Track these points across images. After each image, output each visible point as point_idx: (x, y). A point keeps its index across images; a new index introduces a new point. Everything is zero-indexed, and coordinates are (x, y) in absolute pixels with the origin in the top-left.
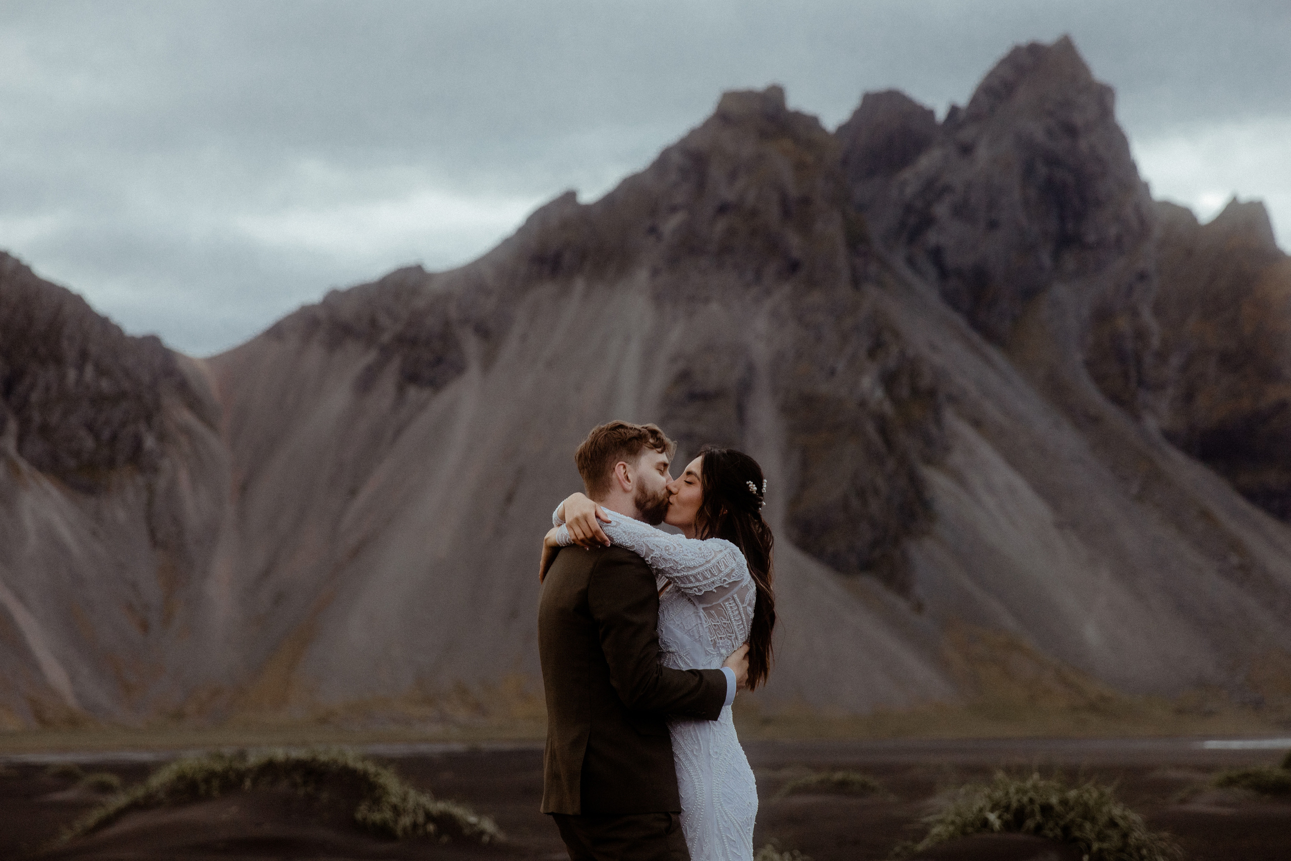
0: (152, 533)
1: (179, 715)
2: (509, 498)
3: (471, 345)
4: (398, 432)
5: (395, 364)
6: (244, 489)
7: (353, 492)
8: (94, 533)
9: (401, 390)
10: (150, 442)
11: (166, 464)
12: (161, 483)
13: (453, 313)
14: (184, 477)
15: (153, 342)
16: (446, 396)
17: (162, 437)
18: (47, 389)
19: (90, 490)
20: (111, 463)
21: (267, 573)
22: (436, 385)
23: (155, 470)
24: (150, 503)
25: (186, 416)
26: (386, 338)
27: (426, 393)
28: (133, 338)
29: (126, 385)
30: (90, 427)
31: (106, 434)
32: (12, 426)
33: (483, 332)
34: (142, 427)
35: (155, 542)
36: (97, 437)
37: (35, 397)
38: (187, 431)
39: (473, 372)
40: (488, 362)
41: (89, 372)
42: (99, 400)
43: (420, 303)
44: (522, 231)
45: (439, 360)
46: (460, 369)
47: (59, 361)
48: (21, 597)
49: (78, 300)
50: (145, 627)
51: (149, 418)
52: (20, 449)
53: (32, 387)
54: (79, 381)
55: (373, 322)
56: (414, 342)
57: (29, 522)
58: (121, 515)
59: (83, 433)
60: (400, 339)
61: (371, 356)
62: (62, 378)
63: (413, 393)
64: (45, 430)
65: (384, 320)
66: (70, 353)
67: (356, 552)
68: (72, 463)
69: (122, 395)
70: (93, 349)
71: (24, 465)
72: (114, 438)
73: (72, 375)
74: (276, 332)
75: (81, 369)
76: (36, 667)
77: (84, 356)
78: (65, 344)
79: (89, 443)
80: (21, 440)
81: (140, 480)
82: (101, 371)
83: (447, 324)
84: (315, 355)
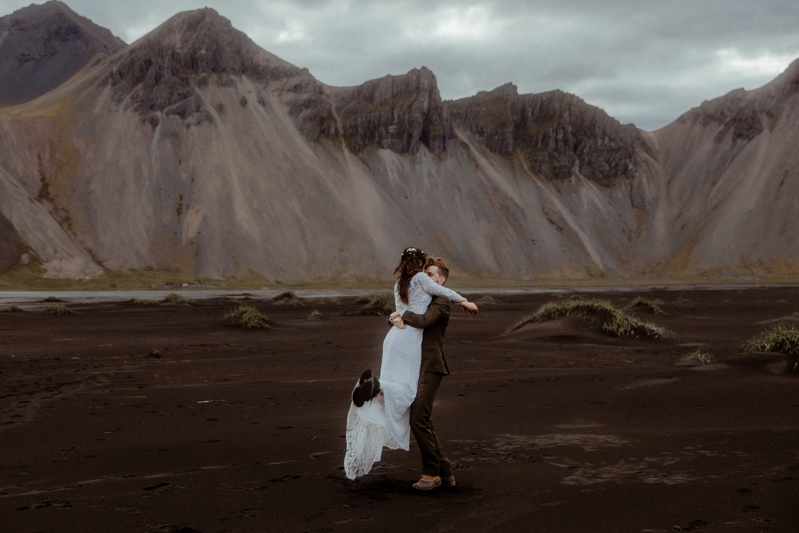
0: (632, 202)
1: (644, 273)
2: (782, 184)
3: (765, 121)
4: (733, 158)
5: (732, 130)
6: (669, 183)
7: (714, 184)
8: (609, 202)
9: (734, 140)
10: (631, 166)
11: (637, 174)
12: (636, 182)
13: (757, 107)
14: (644, 179)
15: (632, 126)
16: (754, 142)
17: (635, 165)
18: (590, 147)
19: (607, 186)
20: (616, 175)
21: (679, 216)
22: (749, 138)
23: (633, 177)
24: (631, 190)
25: (646, 156)
26: (728, 119)
27: (745, 142)
28: (623, 125)
29: (621, 144)
30: (607, 162)
31: (613, 164)
32: (577, 162)
33: (770, 115)
34: (628, 160)
35: (633, 206)
36: (610, 165)
37: (585, 151)
38: (646, 161)
39: (766, 131)
40: (772, 128)
41: (606, 139)
42: (611, 151)
43: (742, 104)
44: (787, 70)
45: (751, 128)
46: (760, 131)
47: (595, 136)
48: (582, 228)
49: (602, 111)
50: (630, 238)
51: (630, 157)
52: (580, 172)
53: (585, 147)
54: (602, 144)
55: (722, 114)
56: (740, 121)
57: (584, 199)
58: (620, 195)
59: (604, 163)
60: (734, 120)
61: (722, 127)
62: (597, 142)
63: (739, 141)
64: (590, 163)
65: (727, 112)
66: (599, 133)
67: (715, 208)
68: (601, 176)
69: (620, 148)
70: (608, 131)
71: (581, 177)
72: (617, 165)
73: (600, 141)
74: (682, 120)
75: (603, 139)
76: (588, 255)
77: (604, 134)
78: (597, 129)
79: (607, 168)
80: (581, 167)
81: (627, 182)
82: (611, 140)
83: (754, 112)
84: (698, 128)
